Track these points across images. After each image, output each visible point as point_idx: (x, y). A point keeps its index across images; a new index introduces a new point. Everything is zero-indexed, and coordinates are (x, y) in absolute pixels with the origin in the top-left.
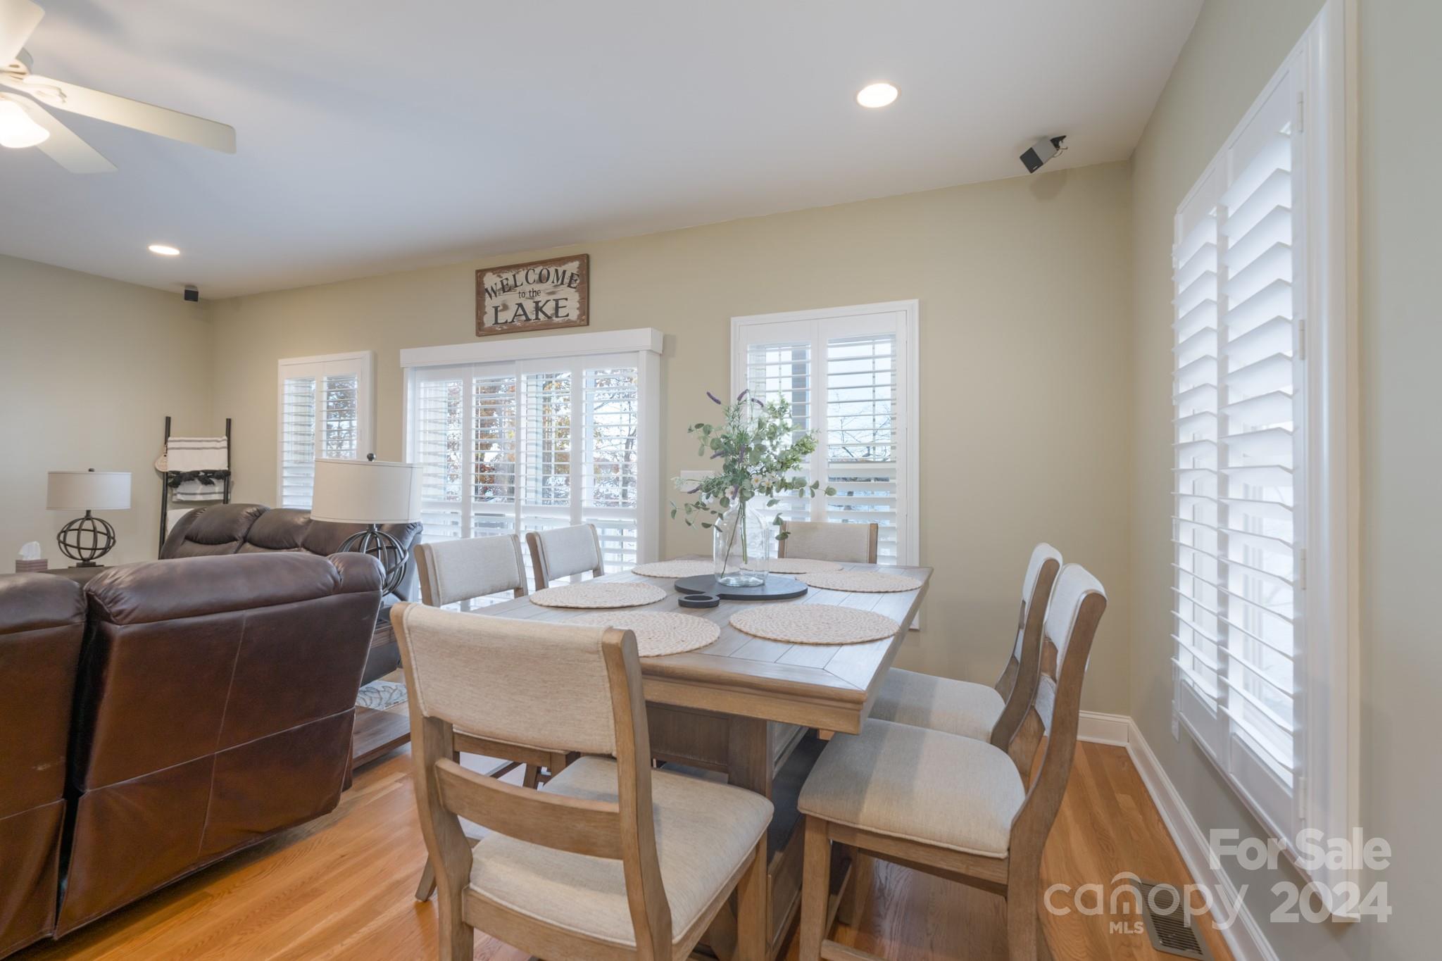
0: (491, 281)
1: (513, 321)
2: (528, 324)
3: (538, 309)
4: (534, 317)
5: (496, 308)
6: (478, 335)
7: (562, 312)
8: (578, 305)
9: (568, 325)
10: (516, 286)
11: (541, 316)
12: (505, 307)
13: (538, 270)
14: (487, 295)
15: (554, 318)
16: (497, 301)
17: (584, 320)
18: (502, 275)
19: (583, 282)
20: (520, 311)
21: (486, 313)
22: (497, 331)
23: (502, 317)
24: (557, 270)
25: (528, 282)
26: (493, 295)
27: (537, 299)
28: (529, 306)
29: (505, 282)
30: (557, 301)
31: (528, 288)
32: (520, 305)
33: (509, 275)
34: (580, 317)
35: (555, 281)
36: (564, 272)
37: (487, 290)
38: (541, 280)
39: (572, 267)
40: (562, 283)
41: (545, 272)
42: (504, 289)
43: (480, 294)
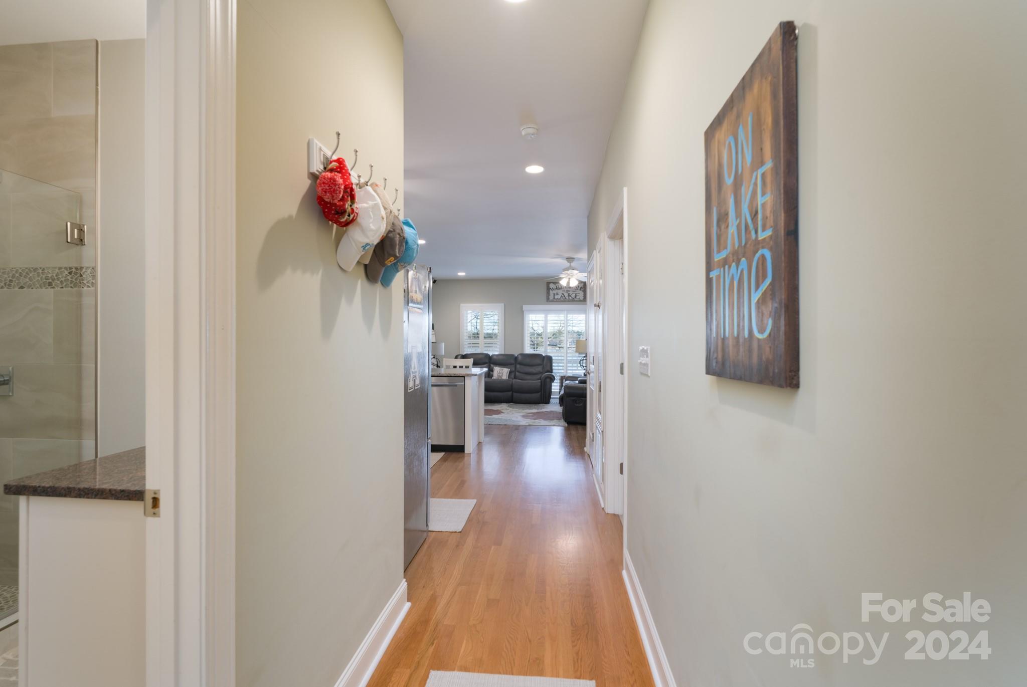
0: (552, 286)
1: (560, 298)
2: (565, 300)
3: (569, 295)
4: (568, 298)
5: (554, 294)
6: (547, 301)
7: (577, 297)
8: (583, 296)
9: (580, 301)
10: (561, 288)
11: (570, 298)
12: (557, 294)
14: (551, 290)
15: (575, 299)
16: (555, 292)
18: (556, 285)
19: (585, 289)
20: (563, 296)
21: (550, 295)
22: (554, 302)
23: (556, 297)
26: (553, 290)
27: (569, 293)
28: (566, 295)
30: (576, 294)
31: (566, 289)
32: (563, 294)
34: (584, 299)
35: (576, 288)
36: (579, 286)
37: (551, 288)
39: (582, 284)
40: (578, 289)
42: (557, 288)
43: (548, 289)
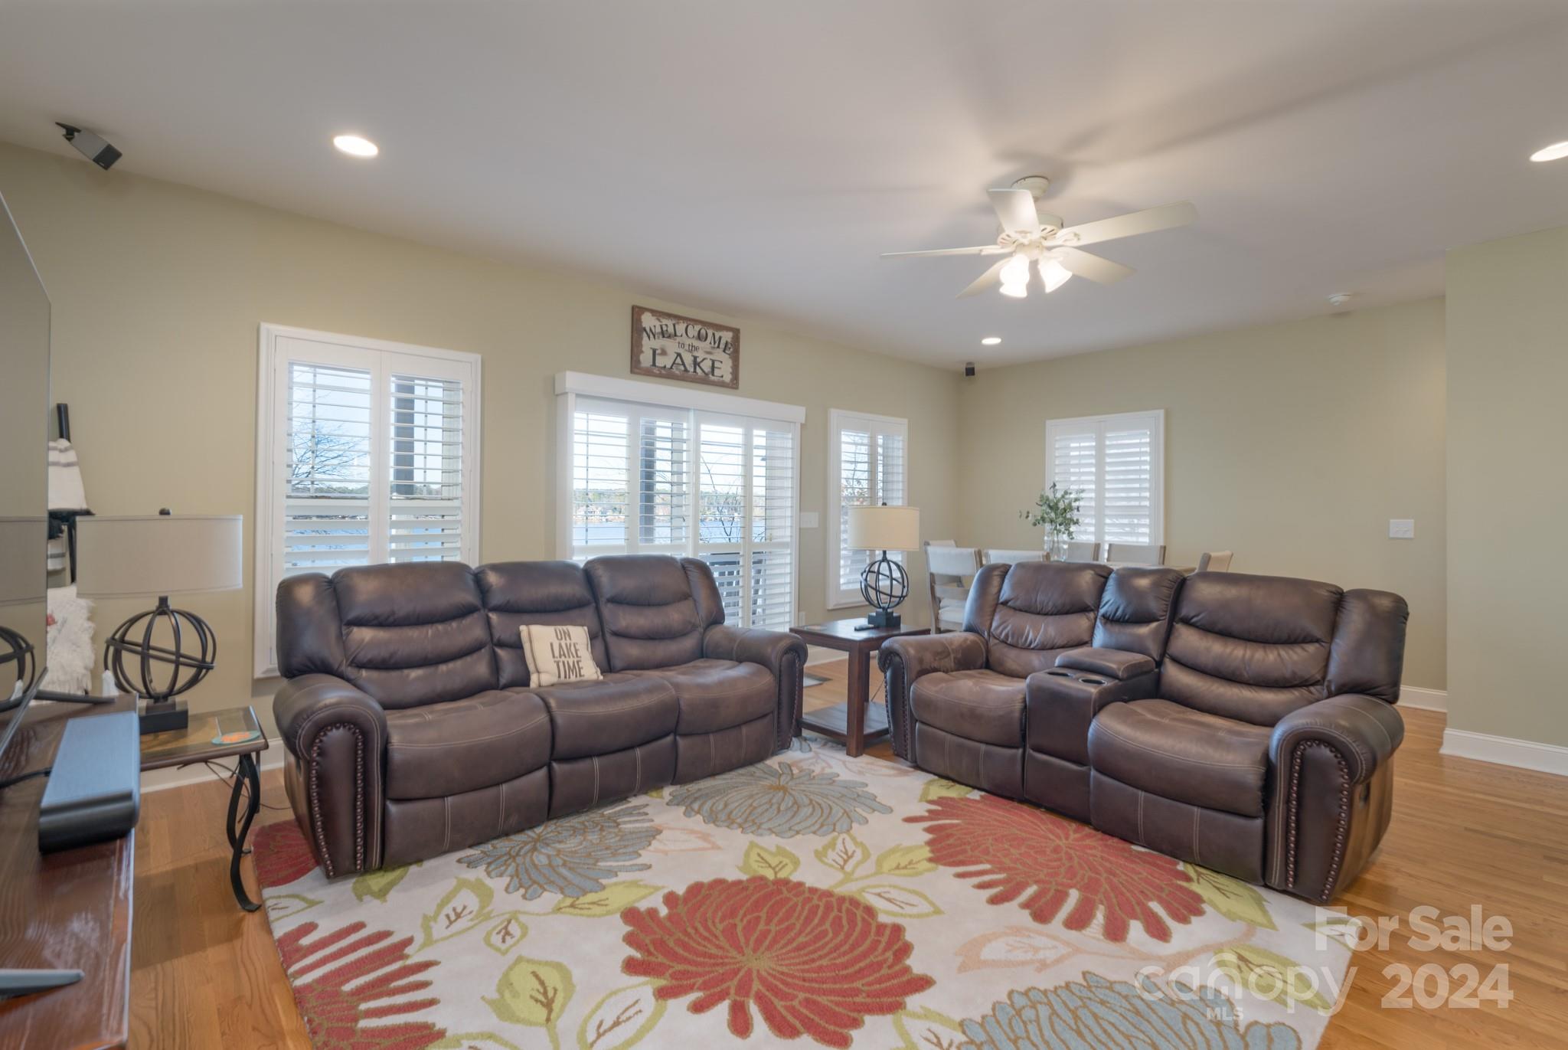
0: (648, 321)
1: (671, 368)
2: (686, 374)
3: (696, 364)
4: (692, 370)
5: (654, 351)
7: (716, 372)
8: (731, 370)
9: (722, 385)
10: (676, 335)
11: (698, 370)
12: (664, 353)
13: (698, 327)
14: (645, 334)
15: (711, 376)
16: (658, 343)
17: (734, 384)
18: (662, 320)
19: (734, 349)
20: (679, 361)
21: (642, 352)
22: (653, 372)
23: (661, 361)
24: (714, 334)
25: (687, 334)
26: (651, 336)
27: (696, 354)
28: (688, 359)
29: (665, 328)
30: (713, 362)
31: (688, 342)
32: (679, 355)
33: (670, 323)
34: (732, 380)
35: (713, 343)
36: (720, 338)
37: (645, 330)
38: (699, 337)
39: (727, 336)
40: (718, 347)
41: (703, 332)
42: (663, 334)
43: (637, 331)
